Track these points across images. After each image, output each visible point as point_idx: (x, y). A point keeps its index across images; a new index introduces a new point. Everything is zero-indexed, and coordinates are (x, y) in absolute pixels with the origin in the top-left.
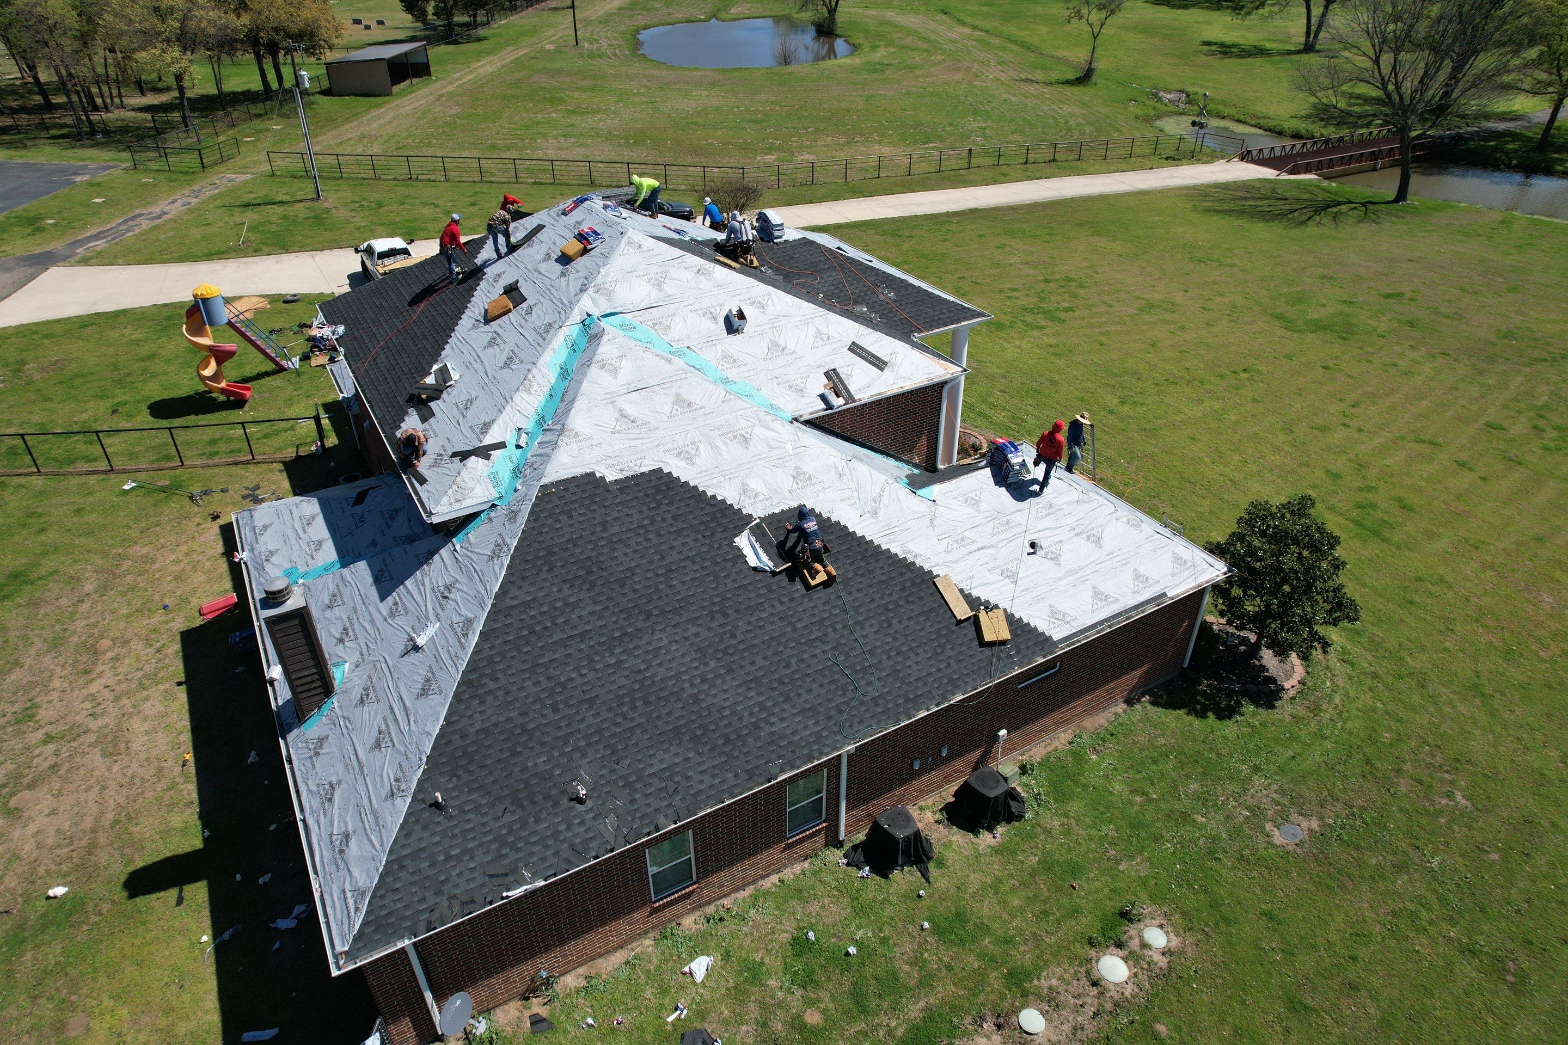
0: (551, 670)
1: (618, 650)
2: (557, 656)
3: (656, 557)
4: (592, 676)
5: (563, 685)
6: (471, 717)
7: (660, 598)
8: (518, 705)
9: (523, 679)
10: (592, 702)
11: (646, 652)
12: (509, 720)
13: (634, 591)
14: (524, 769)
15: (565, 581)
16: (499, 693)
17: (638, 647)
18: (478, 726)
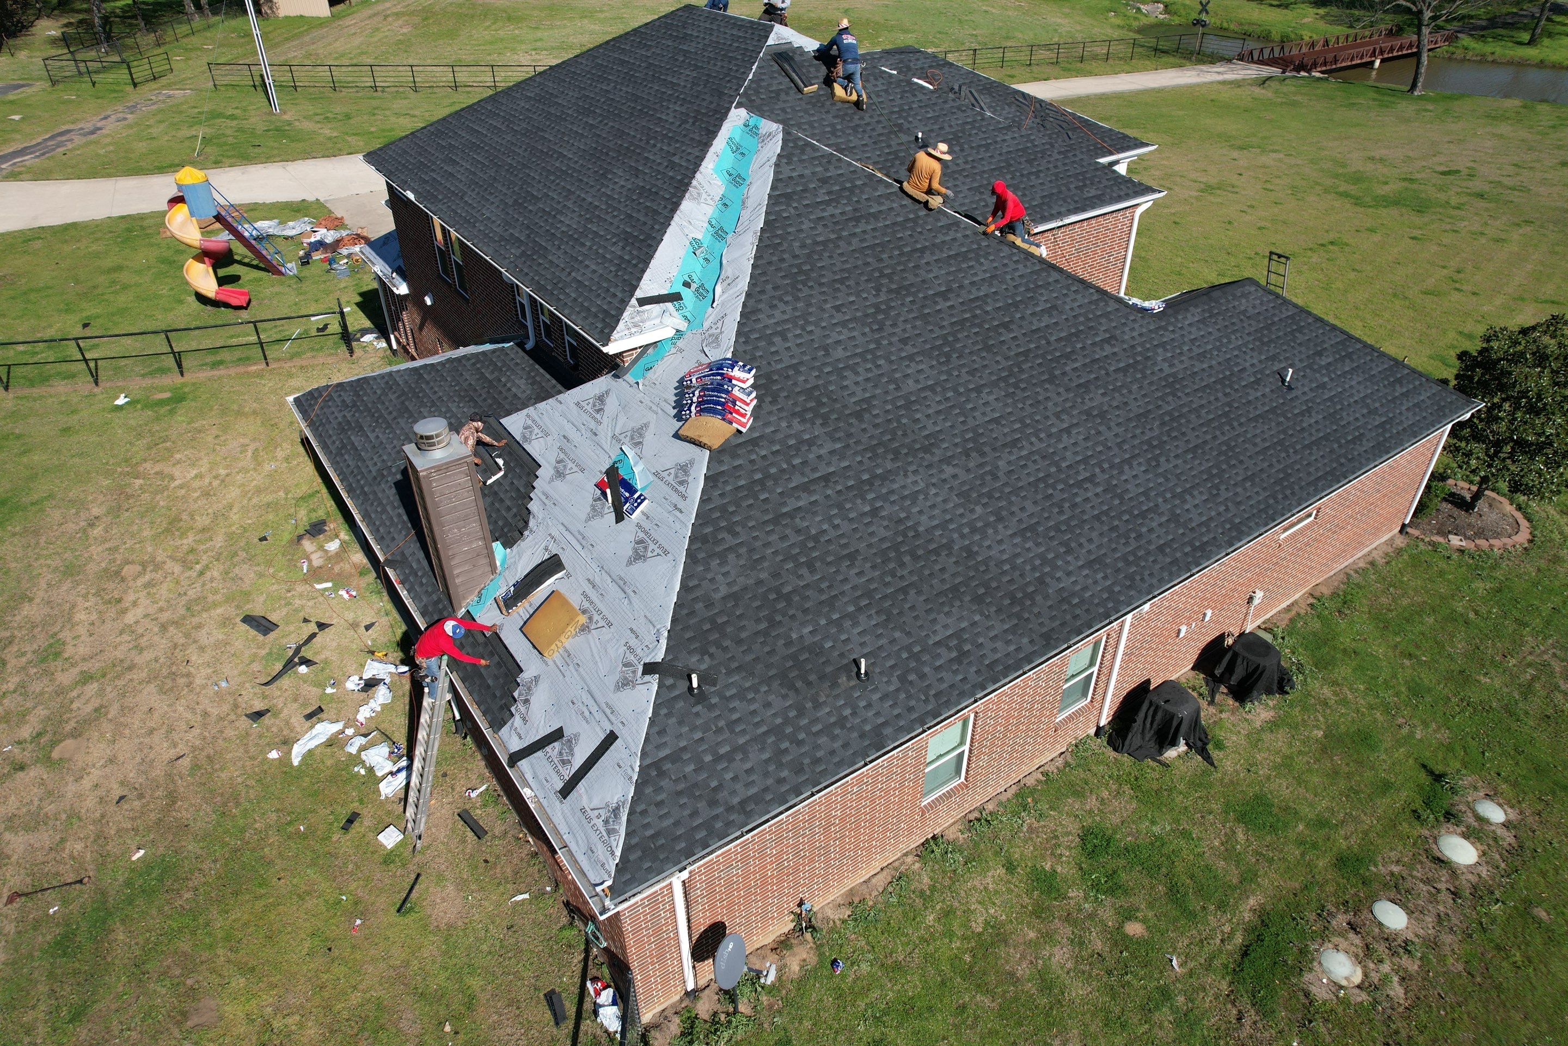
0: (798, 520)
1: (870, 496)
2: (801, 504)
3: (892, 387)
4: (846, 527)
5: (816, 538)
6: (712, 580)
7: (905, 435)
8: (766, 564)
9: (768, 533)
10: (852, 557)
11: (903, 498)
12: (760, 582)
13: (876, 426)
14: (789, 643)
15: (794, 415)
16: (743, 550)
17: (892, 492)
18: (724, 591)
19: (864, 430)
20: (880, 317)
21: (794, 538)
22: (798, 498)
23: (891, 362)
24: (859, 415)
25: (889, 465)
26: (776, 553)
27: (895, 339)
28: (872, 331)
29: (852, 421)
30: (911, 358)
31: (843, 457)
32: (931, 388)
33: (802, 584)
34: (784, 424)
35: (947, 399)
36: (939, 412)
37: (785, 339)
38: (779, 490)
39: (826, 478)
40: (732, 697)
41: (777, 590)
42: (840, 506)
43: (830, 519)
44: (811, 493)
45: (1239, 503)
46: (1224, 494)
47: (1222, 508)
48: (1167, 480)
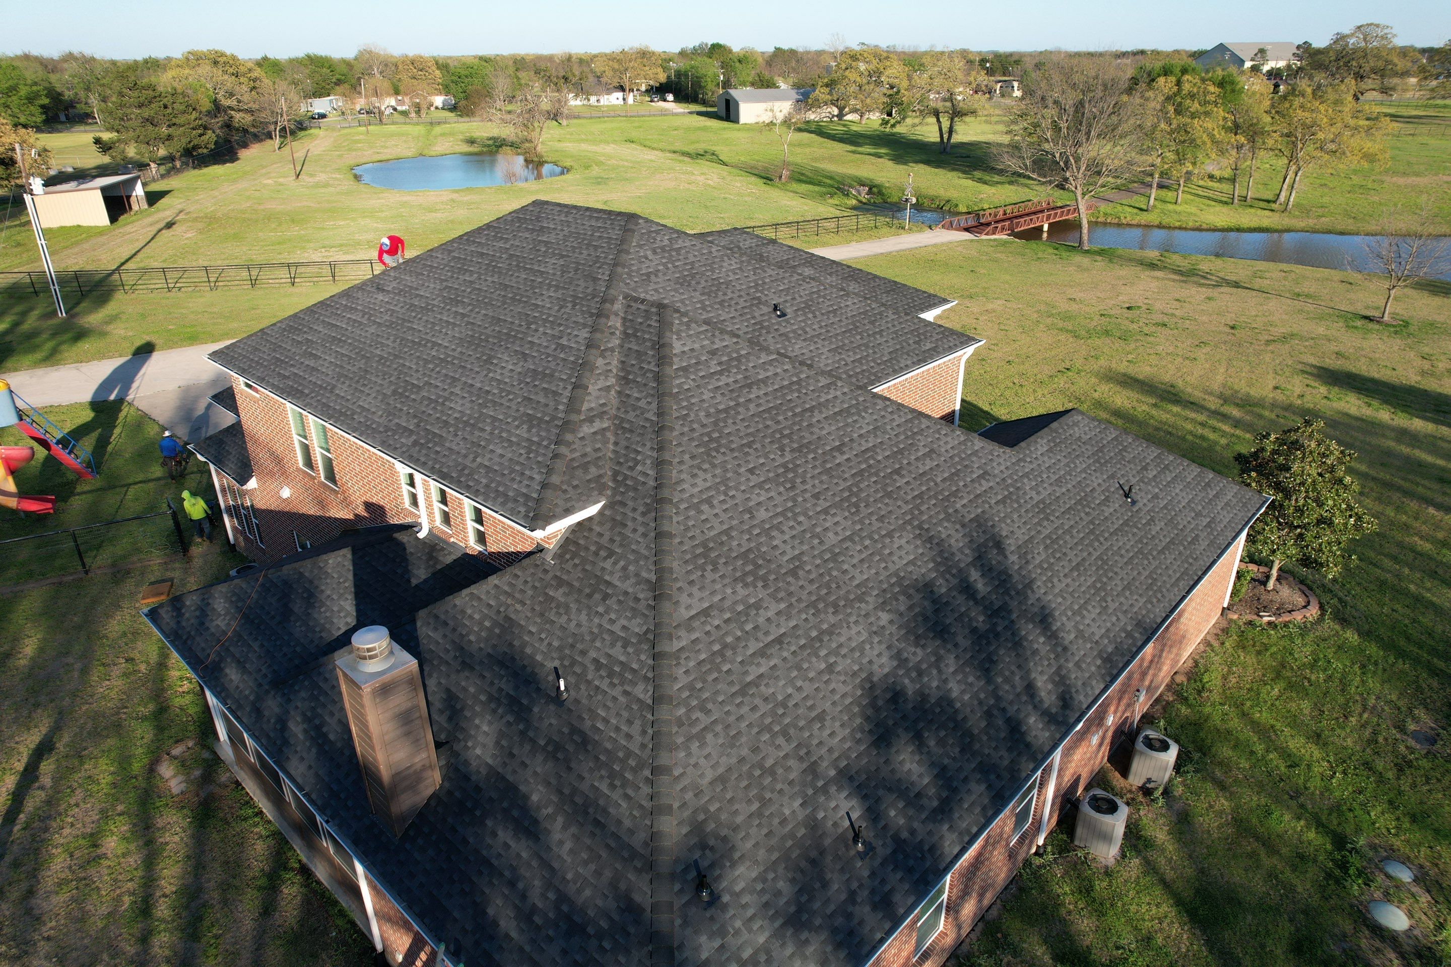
19: (802, 587)
20: (790, 475)
21: (764, 708)
22: (758, 664)
23: (810, 518)
24: (793, 573)
25: (832, 619)
26: (750, 726)
27: (808, 495)
28: (787, 490)
29: (790, 579)
30: (825, 511)
31: (789, 618)
32: (850, 538)
33: (782, 754)
34: (729, 591)
35: (866, 547)
36: (862, 561)
37: (712, 506)
38: (739, 659)
39: (779, 640)
40: (743, 891)
41: (761, 766)
42: (799, 668)
43: (792, 681)
44: (769, 657)
45: (1126, 611)
46: (1112, 606)
47: (1114, 619)
48: (1064, 598)
